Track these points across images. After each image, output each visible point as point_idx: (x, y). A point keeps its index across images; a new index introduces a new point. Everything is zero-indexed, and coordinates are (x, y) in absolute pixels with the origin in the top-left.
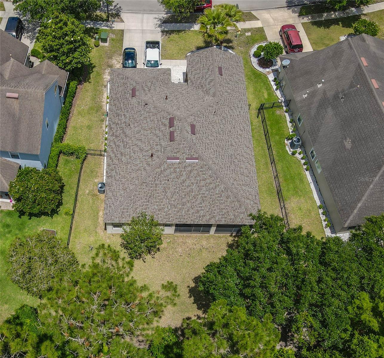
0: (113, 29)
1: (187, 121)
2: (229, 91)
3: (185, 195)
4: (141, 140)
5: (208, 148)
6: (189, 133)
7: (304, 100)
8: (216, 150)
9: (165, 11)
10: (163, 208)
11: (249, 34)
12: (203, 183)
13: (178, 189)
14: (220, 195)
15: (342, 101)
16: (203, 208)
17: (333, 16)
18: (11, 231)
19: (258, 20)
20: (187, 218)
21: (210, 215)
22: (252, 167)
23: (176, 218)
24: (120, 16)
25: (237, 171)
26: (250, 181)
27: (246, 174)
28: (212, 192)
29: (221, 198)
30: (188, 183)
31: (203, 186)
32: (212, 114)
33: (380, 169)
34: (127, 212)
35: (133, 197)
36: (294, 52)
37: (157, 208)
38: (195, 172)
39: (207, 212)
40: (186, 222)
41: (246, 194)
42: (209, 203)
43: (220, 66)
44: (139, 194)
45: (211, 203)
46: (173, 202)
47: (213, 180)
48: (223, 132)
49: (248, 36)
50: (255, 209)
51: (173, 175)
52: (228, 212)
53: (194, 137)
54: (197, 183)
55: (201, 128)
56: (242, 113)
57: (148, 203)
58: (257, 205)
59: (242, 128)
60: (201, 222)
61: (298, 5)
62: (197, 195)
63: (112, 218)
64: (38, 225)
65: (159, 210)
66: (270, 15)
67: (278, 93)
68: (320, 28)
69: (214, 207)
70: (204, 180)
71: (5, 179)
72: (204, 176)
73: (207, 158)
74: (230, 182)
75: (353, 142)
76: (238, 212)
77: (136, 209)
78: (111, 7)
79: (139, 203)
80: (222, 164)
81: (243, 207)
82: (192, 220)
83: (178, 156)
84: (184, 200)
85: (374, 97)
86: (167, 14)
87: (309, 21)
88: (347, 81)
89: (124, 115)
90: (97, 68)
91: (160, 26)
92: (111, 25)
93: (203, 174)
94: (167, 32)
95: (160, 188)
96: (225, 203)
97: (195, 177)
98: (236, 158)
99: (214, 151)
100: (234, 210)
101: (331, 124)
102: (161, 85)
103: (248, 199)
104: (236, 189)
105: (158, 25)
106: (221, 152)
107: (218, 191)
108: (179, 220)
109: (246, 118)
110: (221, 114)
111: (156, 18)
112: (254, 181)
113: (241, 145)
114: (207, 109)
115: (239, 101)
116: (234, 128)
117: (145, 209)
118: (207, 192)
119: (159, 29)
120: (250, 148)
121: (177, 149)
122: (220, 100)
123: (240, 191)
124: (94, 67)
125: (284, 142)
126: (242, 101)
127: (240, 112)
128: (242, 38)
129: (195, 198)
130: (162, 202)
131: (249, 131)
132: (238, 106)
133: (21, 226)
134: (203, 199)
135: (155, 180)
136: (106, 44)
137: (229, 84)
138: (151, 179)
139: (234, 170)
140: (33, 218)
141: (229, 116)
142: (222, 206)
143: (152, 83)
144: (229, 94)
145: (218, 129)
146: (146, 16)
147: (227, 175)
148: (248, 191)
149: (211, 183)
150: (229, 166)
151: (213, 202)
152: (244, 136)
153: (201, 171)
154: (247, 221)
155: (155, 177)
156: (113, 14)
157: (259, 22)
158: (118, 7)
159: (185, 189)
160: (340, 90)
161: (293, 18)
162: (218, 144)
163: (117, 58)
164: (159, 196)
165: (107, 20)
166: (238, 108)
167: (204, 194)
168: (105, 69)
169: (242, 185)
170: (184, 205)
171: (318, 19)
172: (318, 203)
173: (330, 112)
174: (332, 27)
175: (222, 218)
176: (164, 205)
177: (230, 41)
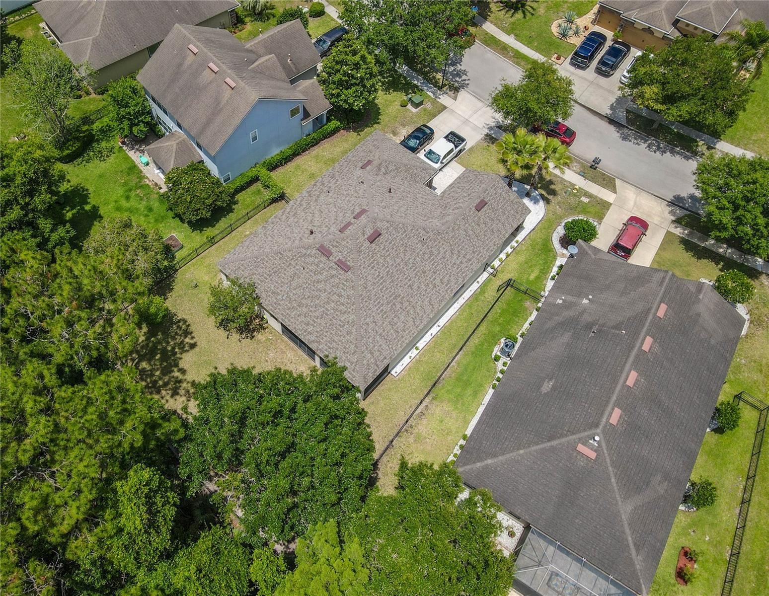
0: (438, 100)
1: (374, 223)
2: (471, 232)
3: (308, 297)
4: (322, 212)
5: (374, 266)
6: (364, 236)
7: (554, 305)
8: (383, 277)
10: (278, 294)
11: (585, 200)
12: (335, 298)
13: (307, 285)
14: (342, 324)
15: (590, 335)
16: (315, 325)
17: (721, 250)
18: (149, 216)
19: (615, 192)
20: (292, 322)
21: (317, 337)
22: (414, 327)
23: (282, 314)
24: (458, 92)
25: (387, 316)
26: (395, 339)
27: (397, 328)
28: (337, 315)
29: (341, 329)
30: (320, 286)
31: (333, 302)
32: (419, 239)
33: (549, 441)
34: (243, 271)
35: (259, 260)
36: (616, 253)
37: (272, 288)
38: (337, 281)
39: (317, 332)
40: (289, 325)
41: (374, 346)
42: (326, 324)
43: (486, 200)
44: (267, 262)
45: (328, 325)
46: (292, 295)
47: (348, 303)
48: (413, 266)
49: (581, 202)
50: (369, 369)
51: (313, 267)
52: (337, 349)
53: (367, 244)
54: (330, 293)
55: (386, 241)
56: (463, 266)
57: (268, 277)
58: (376, 367)
59: (445, 280)
60: (302, 337)
61: (687, 210)
62: (320, 306)
63: (226, 266)
64: (175, 229)
65: (273, 293)
66: (636, 197)
67: (550, 284)
68: (687, 252)
69: (327, 332)
70: (340, 296)
71: (174, 161)
72: (342, 291)
73: (361, 276)
74: (365, 319)
75: (554, 388)
76: (347, 357)
77: (253, 275)
78: (457, 79)
79: (260, 270)
80: (376, 295)
81: (356, 357)
82: (295, 328)
83: (333, 251)
84: (304, 301)
85: (628, 356)
87: (681, 235)
88: (618, 317)
89: (337, 180)
90: (380, 126)
91: (491, 128)
92: (440, 95)
93: (343, 289)
94: (491, 138)
95: (291, 271)
96: (342, 337)
97: (333, 286)
98: (402, 303)
99: (379, 275)
100: (344, 352)
101: (553, 351)
102: (406, 178)
103: (372, 353)
104: (366, 333)
105: (489, 126)
106: (388, 283)
107: (344, 318)
108: (284, 318)
109: (464, 275)
110: (431, 248)
112: (400, 342)
113: (424, 295)
114: (417, 230)
115: (473, 252)
116: (435, 273)
117: (262, 281)
118: (332, 311)
119: (486, 131)
120: (433, 307)
121: (337, 242)
122: (447, 233)
123: (369, 338)
124: (379, 123)
125: (499, 340)
126: (478, 255)
127: (461, 262)
128: (572, 200)
129: (316, 308)
130: (282, 286)
131: (452, 290)
132: (466, 255)
133: (160, 218)
134: (322, 315)
135: (293, 259)
136: (414, 110)
137: (479, 225)
138: (289, 254)
139: (386, 312)
140: (177, 219)
141: (440, 256)
142: (336, 339)
143: (396, 169)
144: (466, 236)
145: (409, 259)
146: (486, 108)
147: (369, 309)
148: (380, 346)
149: (343, 305)
150: (382, 304)
151: (330, 325)
152: (439, 290)
153: (343, 284)
154: (349, 375)
155: (295, 255)
156: (453, 86)
157: (614, 196)
158: (466, 83)
159: (313, 290)
160: (601, 322)
161: (662, 218)
162: (392, 273)
164: (284, 278)
165: (440, 88)
166: (464, 257)
167: (328, 310)
169: (379, 333)
170: (299, 306)
171: (695, 241)
172: (468, 432)
173: (566, 337)
174: (704, 261)
175: (326, 350)
176: (281, 291)
177: (553, 193)
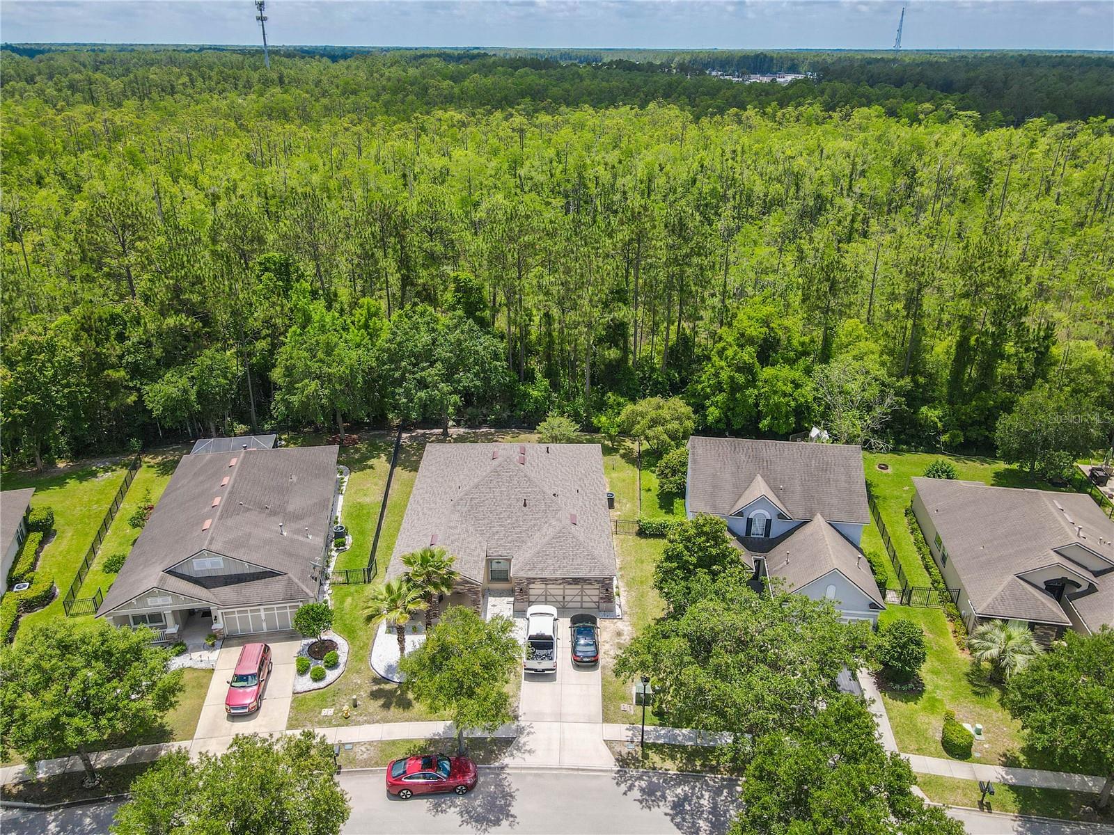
0: (628, 726)
9: (505, 775)
24: (617, 760)
86: (502, 768)
91: (520, 730)
92: (634, 735)
105: (526, 732)
111: (529, 751)
119: (522, 723)
146: (554, 762)
156: (634, 764)
158: (623, 785)
165: (645, 746)
168: (630, 640)
177: (374, 695)
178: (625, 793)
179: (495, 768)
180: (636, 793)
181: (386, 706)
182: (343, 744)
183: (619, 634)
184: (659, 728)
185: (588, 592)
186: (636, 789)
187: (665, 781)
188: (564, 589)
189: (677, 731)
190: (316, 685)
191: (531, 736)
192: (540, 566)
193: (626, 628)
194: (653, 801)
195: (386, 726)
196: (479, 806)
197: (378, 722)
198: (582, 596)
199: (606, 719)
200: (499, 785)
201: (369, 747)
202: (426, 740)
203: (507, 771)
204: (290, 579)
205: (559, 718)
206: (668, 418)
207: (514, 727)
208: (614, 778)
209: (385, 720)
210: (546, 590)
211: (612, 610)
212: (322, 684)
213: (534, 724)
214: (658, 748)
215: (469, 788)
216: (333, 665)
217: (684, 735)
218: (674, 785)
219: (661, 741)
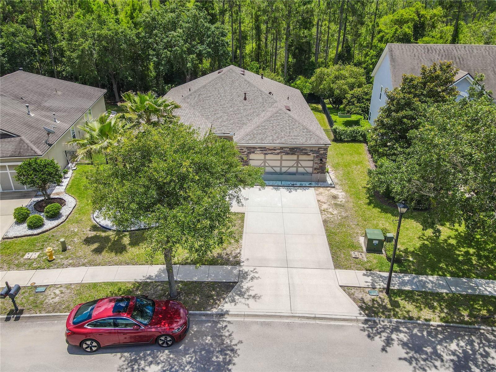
9: (225, 324)
24: (361, 308)
86: (221, 315)
91: (243, 276)
94: (227, 262)
105: (249, 277)
111: (254, 297)
119: (245, 268)
146: (283, 308)
156: (383, 313)
158: (377, 338)
163: (331, 216)
168: (346, 202)
177: (89, 241)
178: (384, 349)
179: (212, 315)
180: (397, 350)
181: (98, 251)
182: (36, 287)
183: (335, 197)
184: (401, 275)
185: (304, 164)
186: (395, 343)
187: (429, 333)
188: (281, 160)
189: (423, 278)
190: (30, 232)
191: (255, 281)
192: (260, 137)
193: (340, 194)
194: (425, 360)
195: (92, 269)
196: (189, 363)
197: (84, 265)
198: (297, 167)
199: (338, 265)
200: (217, 335)
201: (64, 290)
202: (134, 284)
203: (228, 318)
204: (21, 140)
205: (286, 264)
206: (347, 75)
207: (235, 272)
208: (363, 330)
209: (92, 263)
210: (265, 161)
211: (325, 181)
212: (36, 232)
213: (258, 269)
214: (409, 296)
215: (177, 339)
216: (55, 216)
217: (432, 282)
218: (444, 339)
219: (408, 288)
